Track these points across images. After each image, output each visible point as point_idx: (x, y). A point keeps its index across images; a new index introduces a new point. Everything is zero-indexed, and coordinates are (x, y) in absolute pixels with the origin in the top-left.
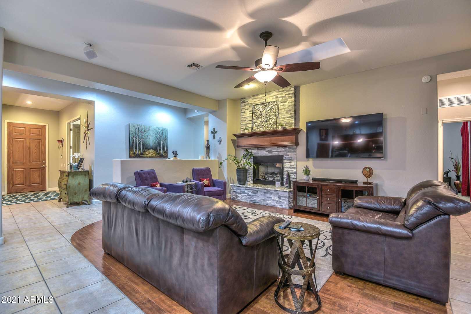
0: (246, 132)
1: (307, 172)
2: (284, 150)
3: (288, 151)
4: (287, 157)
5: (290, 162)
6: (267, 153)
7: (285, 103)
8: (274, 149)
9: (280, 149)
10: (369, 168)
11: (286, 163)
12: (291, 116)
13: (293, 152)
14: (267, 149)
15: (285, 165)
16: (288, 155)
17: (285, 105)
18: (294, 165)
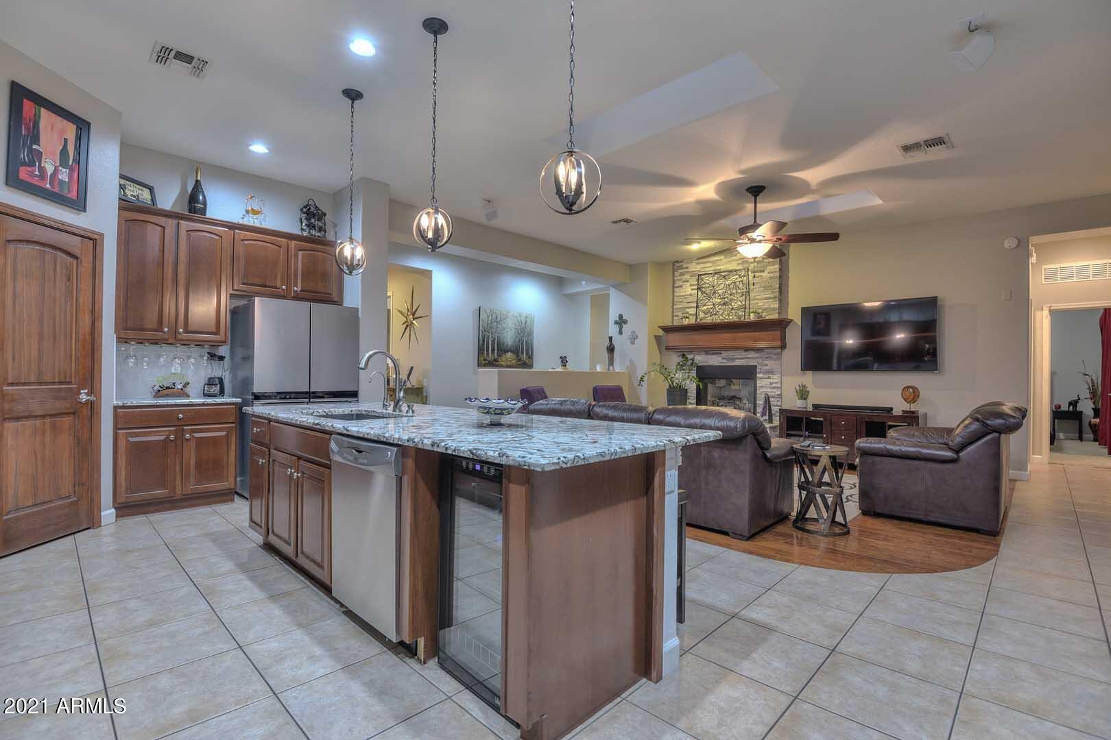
0: (686, 323)
1: (803, 394)
2: (757, 355)
3: (767, 358)
4: (764, 368)
5: (769, 378)
6: (725, 361)
7: (762, 274)
8: (738, 354)
9: (752, 354)
10: (912, 387)
11: (761, 378)
12: (772, 295)
13: (775, 360)
14: (725, 354)
15: (759, 383)
16: (766, 365)
17: (761, 276)
18: (776, 383)
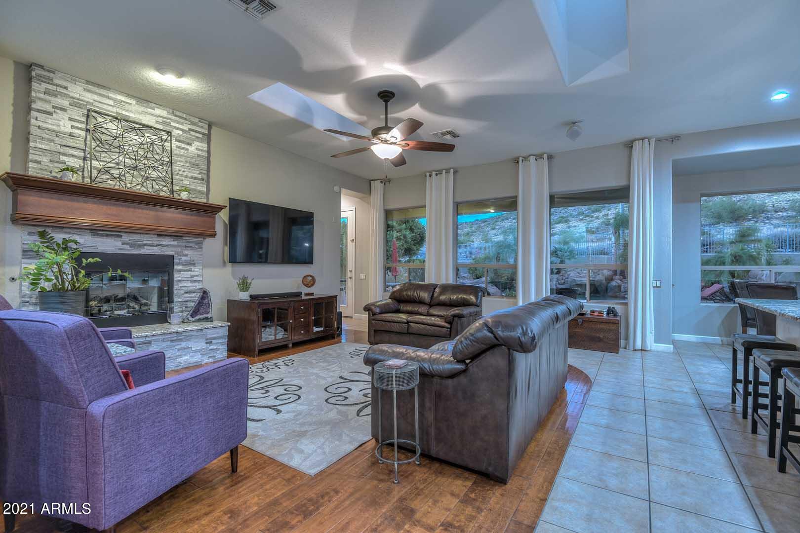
1: (244, 285)
2: (175, 243)
3: (186, 246)
4: (183, 258)
5: (190, 270)
6: (127, 247)
7: (188, 147)
8: (146, 239)
9: (165, 241)
10: (311, 276)
11: (180, 271)
12: (200, 176)
13: (195, 249)
14: (126, 238)
15: (177, 277)
16: (186, 255)
17: (187, 149)
18: (197, 276)
